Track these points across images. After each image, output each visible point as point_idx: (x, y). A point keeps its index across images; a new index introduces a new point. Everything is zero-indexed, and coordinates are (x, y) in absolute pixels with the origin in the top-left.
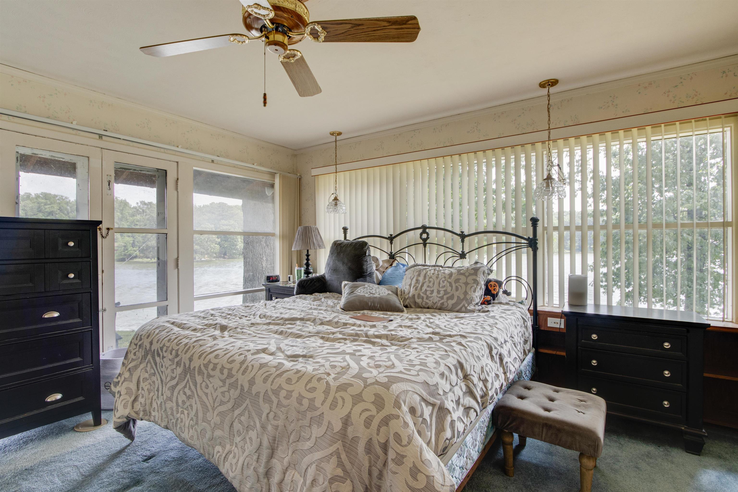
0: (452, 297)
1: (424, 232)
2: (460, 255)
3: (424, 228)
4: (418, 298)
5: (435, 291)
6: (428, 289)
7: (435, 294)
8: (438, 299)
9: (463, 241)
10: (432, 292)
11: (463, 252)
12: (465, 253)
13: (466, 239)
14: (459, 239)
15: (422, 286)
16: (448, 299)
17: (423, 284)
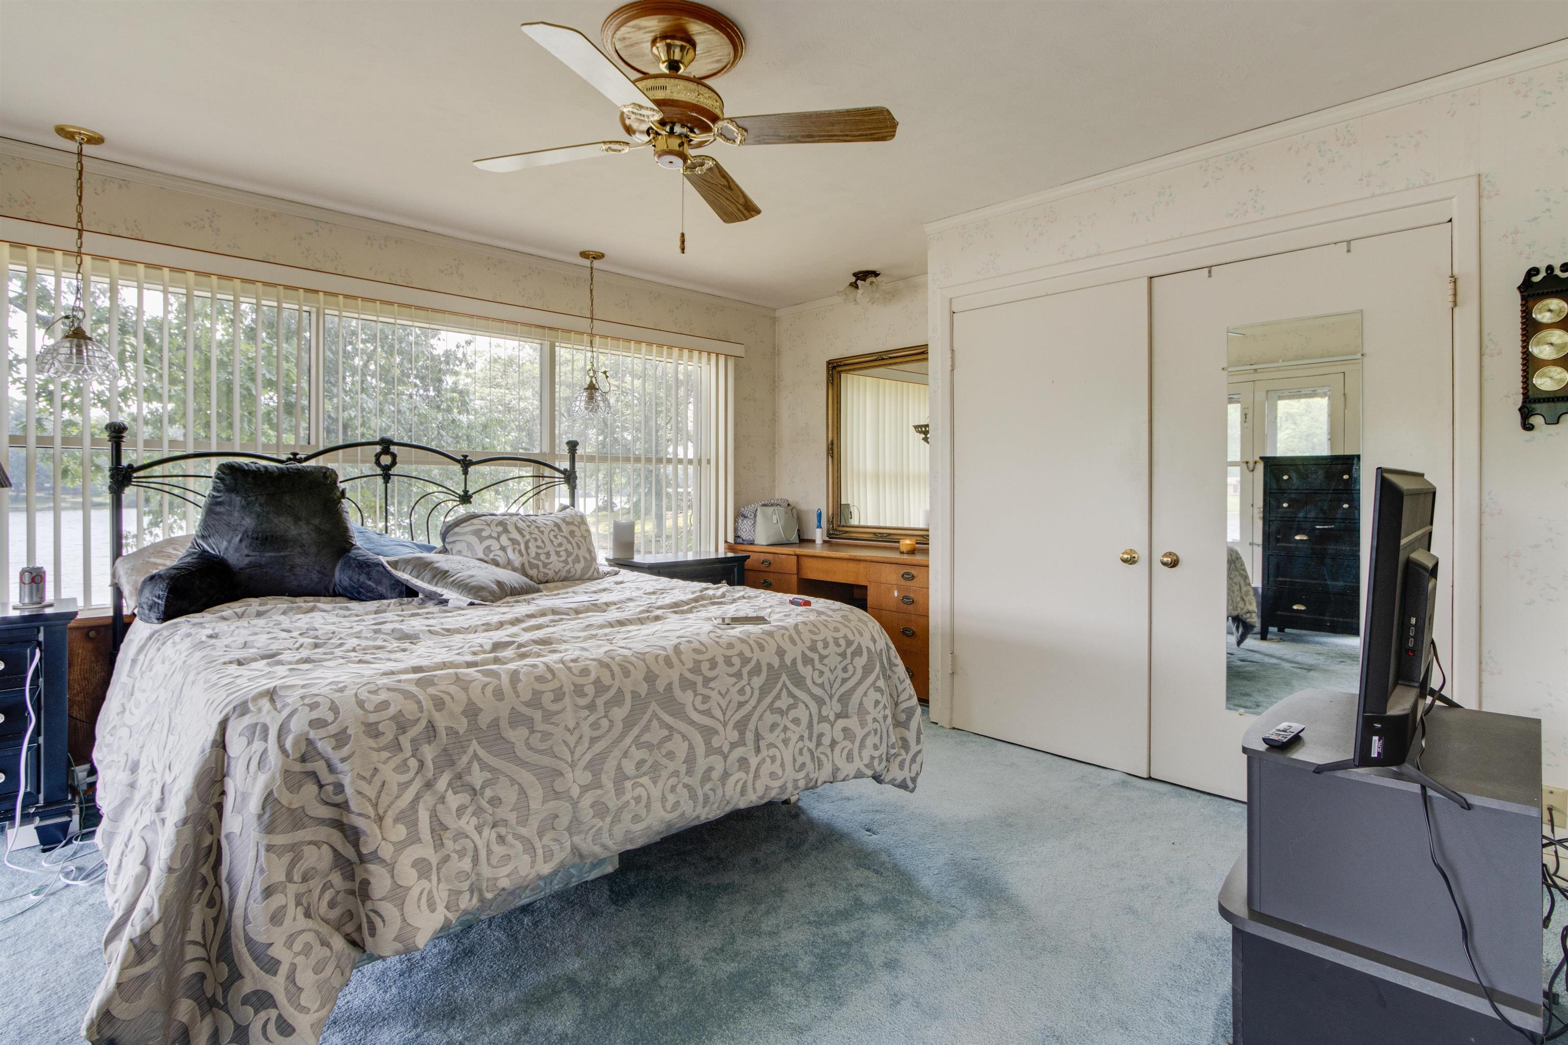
0: (577, 560)
1: (386, 451)
2: (460, 496)
3: (386, 444)
4: (531, 569)
5: (553, 553)
6: (540, 551)
7: (554, 558)
8: (562, 565)
9: (466, 473)
10: (548, 555)
11: (466, 492)
12: (470, 493)
13: (471, 469)
14: (458, 468)
15: (527, 548)
16: (574, 562)
17: (527, 543)
